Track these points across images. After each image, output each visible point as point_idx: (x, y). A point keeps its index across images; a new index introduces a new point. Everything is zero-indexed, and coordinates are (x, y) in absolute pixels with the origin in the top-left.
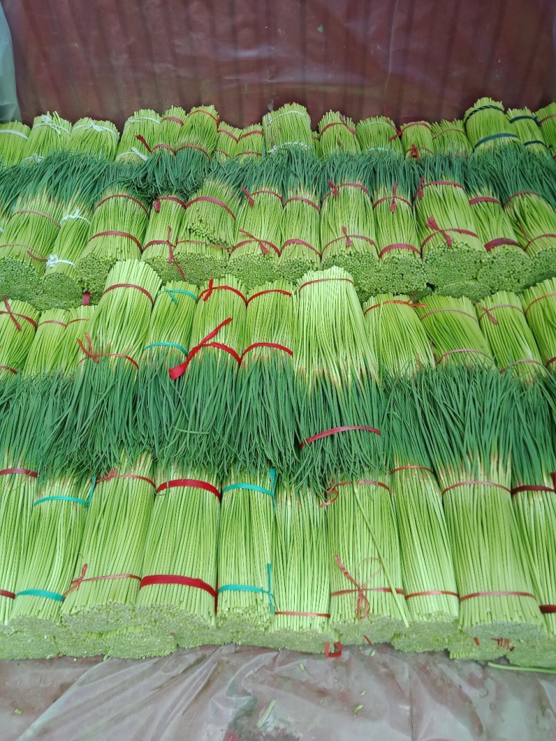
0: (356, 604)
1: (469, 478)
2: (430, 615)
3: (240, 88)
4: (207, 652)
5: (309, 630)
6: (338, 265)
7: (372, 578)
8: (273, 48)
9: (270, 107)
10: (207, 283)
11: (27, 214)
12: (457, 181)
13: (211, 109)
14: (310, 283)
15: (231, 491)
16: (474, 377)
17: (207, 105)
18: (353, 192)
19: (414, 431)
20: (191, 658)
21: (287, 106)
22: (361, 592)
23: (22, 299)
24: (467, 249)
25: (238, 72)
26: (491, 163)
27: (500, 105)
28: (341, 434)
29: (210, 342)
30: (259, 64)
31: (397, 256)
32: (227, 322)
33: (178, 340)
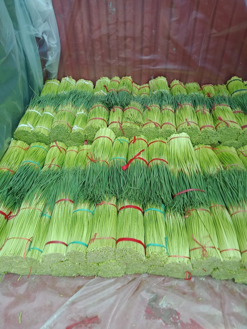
0: (202, 252)
1: (241, 209)
2: (230, 258)
3: (141, 70)
4: (137, 276)
5: (182, 263)
6: (184, 132)
7: (208, 244)
8: (156, 56)
9: (152, 78)
10: (133, 138)
11: (64, 111)
12: (228, 105)
13: (130, 77)
14: (174, 138)
15: (148, 211)
16: (241, 173)
17: (128, 76)
18: (188, 107)
19: (217, 192)
20: (131, 279)
21: (159, 77)
22: (203, 248)
23: (61, 141)
24: (234, 128)
25: (141, 64)
26: (239, 99)
27: (241, 79)
28: (190, 192)
29: (137, 157)
30: (149, 62)
31: (207, 130)
32: (143, 150)
33: (124, 157)
